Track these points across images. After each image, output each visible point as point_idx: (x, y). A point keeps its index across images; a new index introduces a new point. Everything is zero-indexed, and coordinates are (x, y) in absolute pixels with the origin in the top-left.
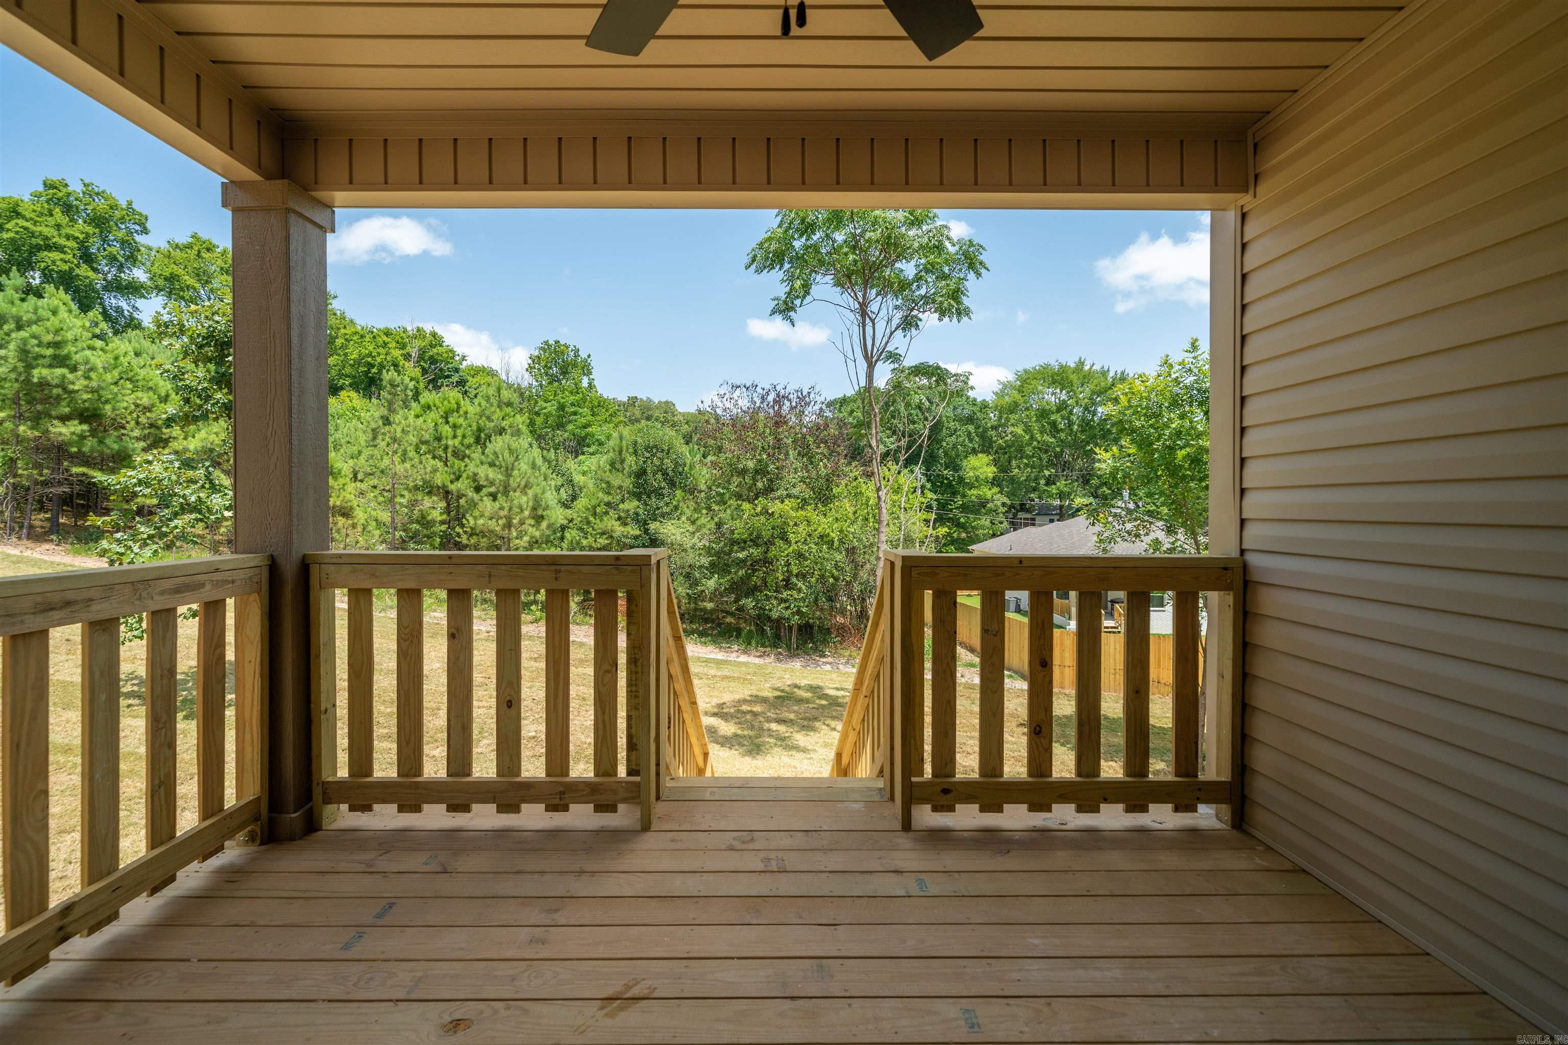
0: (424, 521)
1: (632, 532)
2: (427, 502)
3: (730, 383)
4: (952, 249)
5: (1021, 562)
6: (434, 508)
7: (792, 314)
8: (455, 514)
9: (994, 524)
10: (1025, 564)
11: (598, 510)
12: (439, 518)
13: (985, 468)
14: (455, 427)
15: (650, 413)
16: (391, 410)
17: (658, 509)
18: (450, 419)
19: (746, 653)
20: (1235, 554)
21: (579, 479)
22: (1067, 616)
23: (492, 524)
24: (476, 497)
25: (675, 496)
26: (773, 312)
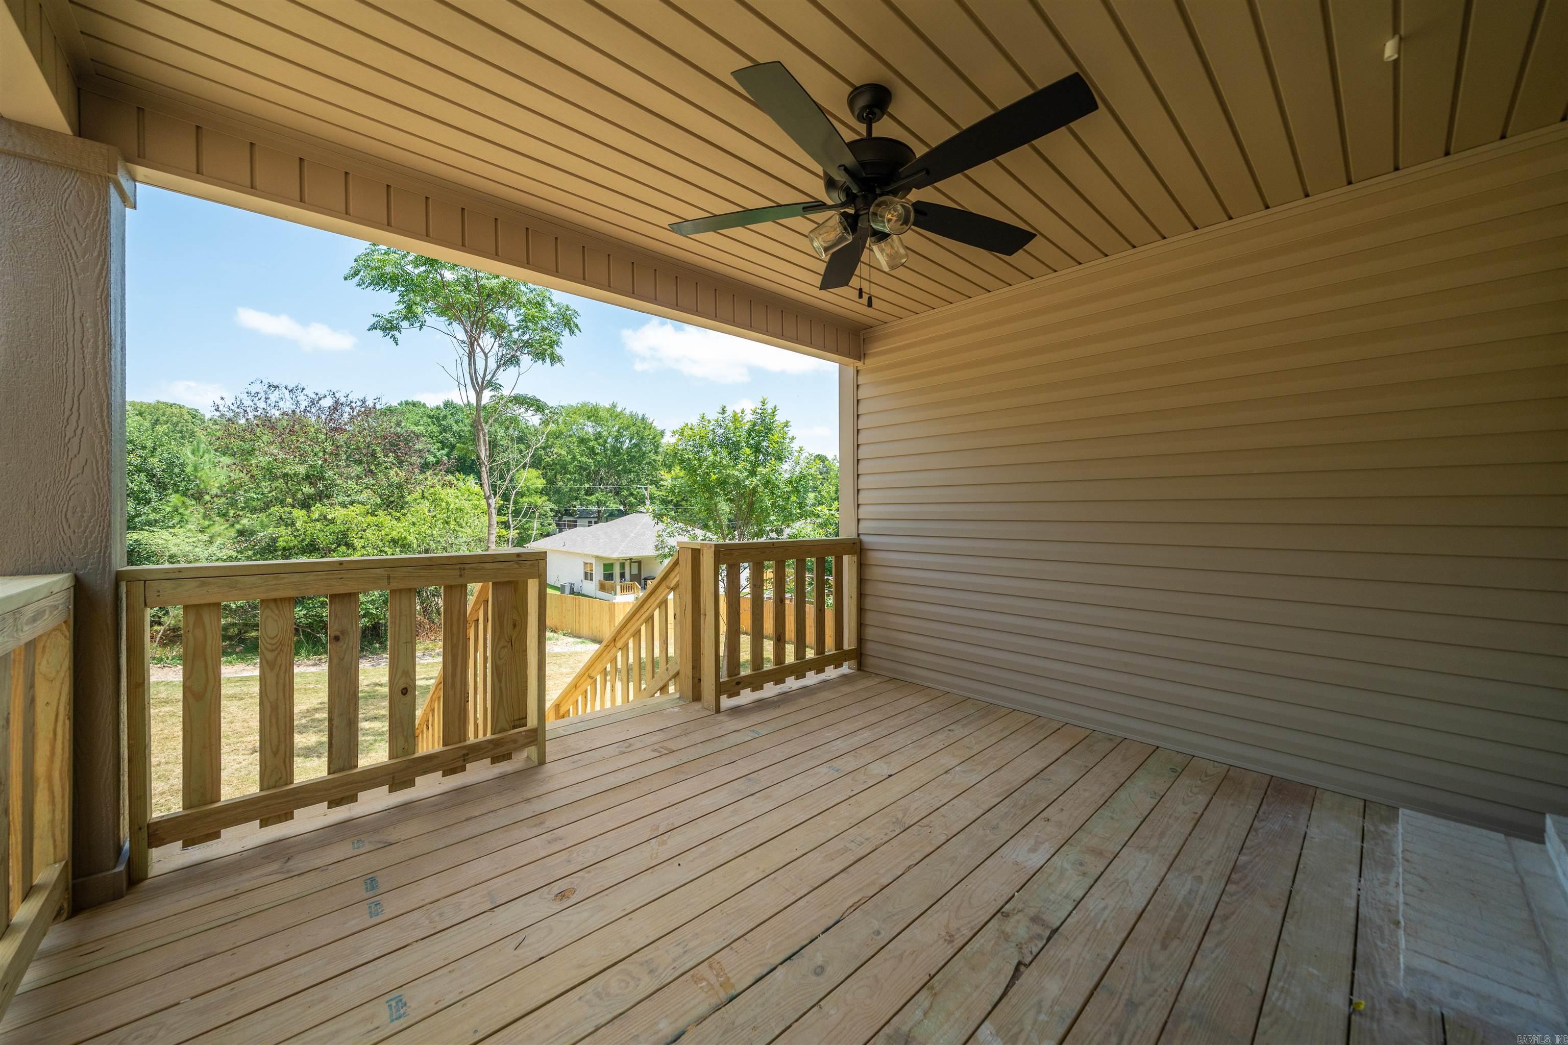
4: (551, 310)
7: (396, 333)
9: (543, 525)
13: (535, 481)
20: (854, 536)
22: (613, 593)
26: (373, 327)
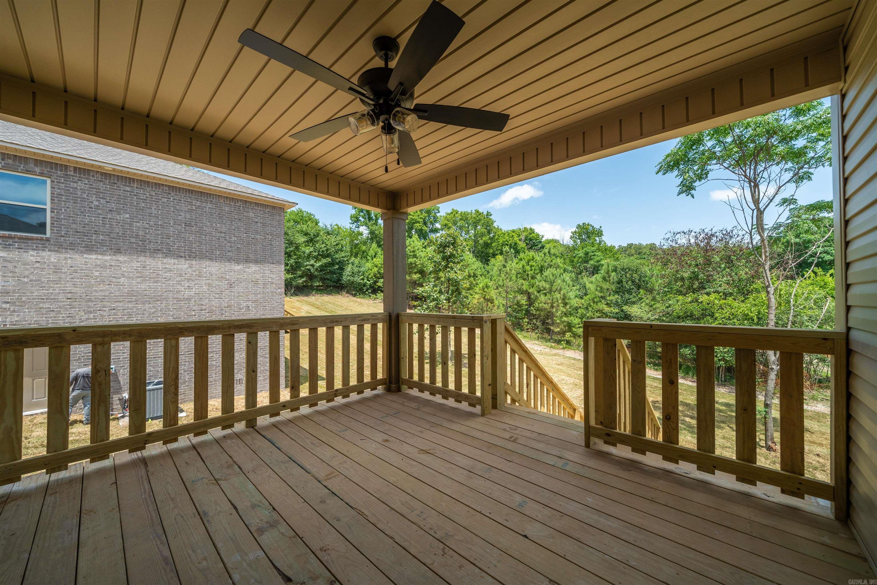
0: (518, 304)
1: (614, 311)
2: (519, 297)
3: (672, 232)
5: (651, 327)
6: (523, 300)
7: (693, 192)
8: (531, 302)
10: (653, 328)
11: (595, 300)
12: (525, 303)
14: (531, 266)
15: (640, 251)
16: (506, 261)
17: (629, 299)
18: (530, 263)
19: (684, 378)
20: (841, 330)
21: (588, 285)
23: (546, 306)
24: (538, 295)
25: (639, 293)
26: (679, 194)
